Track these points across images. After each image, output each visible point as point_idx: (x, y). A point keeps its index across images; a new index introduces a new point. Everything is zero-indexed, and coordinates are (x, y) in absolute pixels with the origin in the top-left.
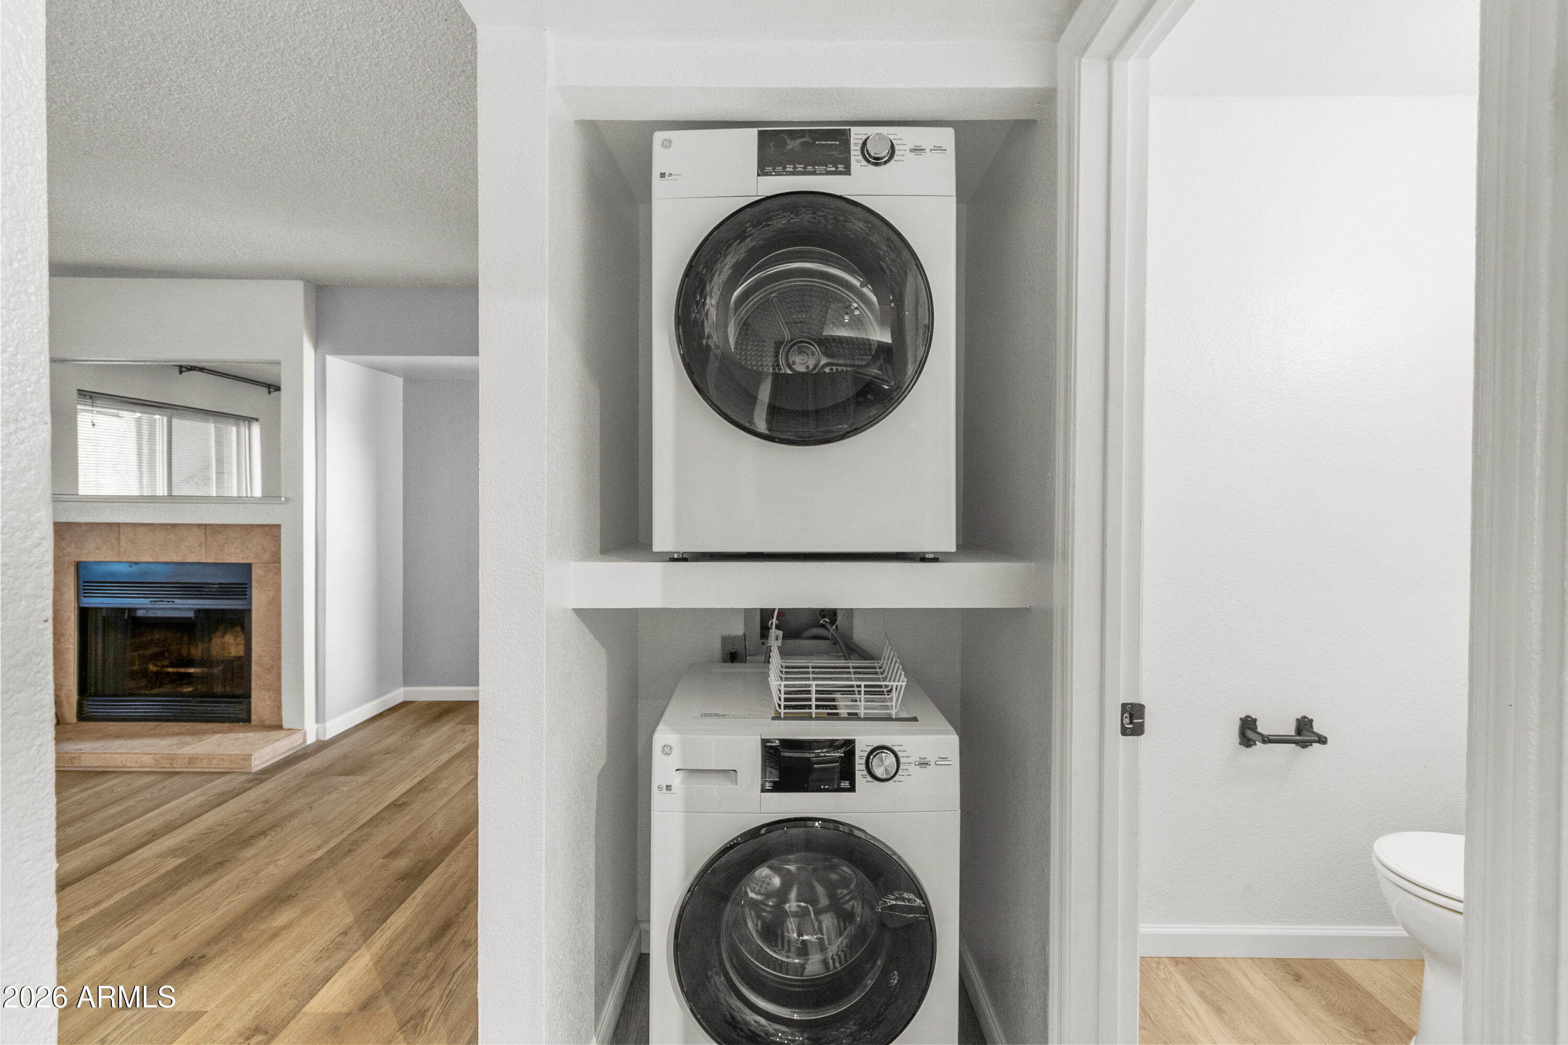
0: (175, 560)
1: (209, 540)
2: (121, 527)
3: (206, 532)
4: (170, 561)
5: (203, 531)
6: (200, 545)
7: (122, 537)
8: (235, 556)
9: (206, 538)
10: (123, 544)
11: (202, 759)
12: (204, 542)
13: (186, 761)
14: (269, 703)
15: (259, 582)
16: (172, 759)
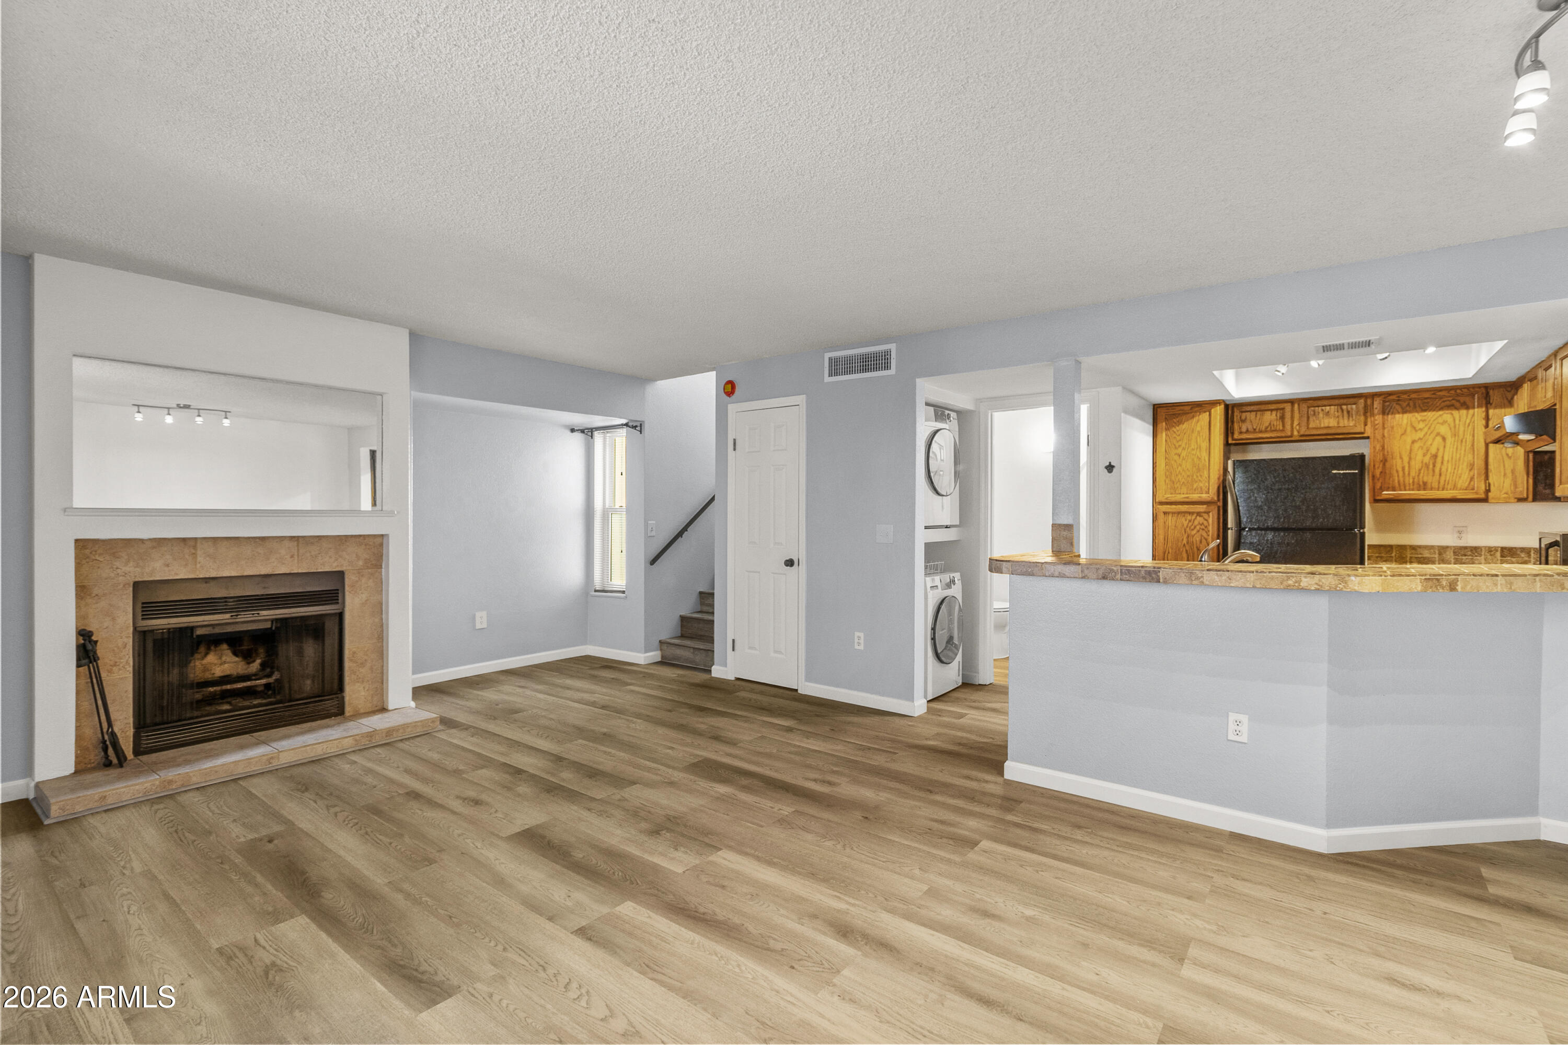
0: (262, 573)
1: (301, 551)
2: (199, 542)
3: (298, 546)
4: (258, 573)
5: (296, 543)
6: (292, 557)
7: (199, 552)
8: (327, 564)
9: (298, 550)
10: (199, 559)
11: (398, 730)
12: (296, 554)
13: (384, 735)
14: (363, 693)
15: (352, 586)
16: (371, 736)
